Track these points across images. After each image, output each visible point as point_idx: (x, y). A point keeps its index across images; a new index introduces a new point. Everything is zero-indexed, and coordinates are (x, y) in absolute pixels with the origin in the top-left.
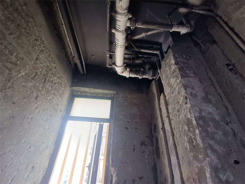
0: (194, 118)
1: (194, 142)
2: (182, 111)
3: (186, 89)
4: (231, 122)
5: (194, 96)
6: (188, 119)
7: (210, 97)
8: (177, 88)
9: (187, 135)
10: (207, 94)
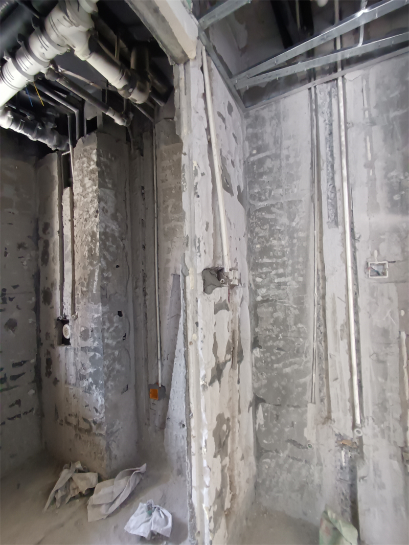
0: (98, 233)
1: (93, 251)
2: (90, 221)
3: (99, 202)
4: (125, 239)
5: (104, 211)
6: (93, 232)
7: (118, 214)
8: (91, 195)
9: (89, 245)
10: (117, 210)
